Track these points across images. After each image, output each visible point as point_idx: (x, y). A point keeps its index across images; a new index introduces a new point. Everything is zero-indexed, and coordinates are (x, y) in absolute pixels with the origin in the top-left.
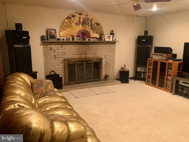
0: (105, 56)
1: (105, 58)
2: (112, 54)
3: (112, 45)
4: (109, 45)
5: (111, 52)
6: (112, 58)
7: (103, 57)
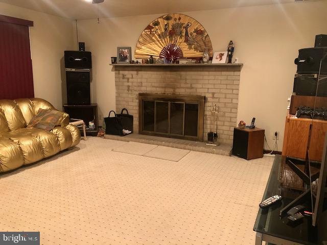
0: (213, 94)
1: (213, 97)
2: (230, 91)
3: (232, 73)
4: (224, 73)
5: (229, 87)
6: (229, 101)
7: (208, 96)
